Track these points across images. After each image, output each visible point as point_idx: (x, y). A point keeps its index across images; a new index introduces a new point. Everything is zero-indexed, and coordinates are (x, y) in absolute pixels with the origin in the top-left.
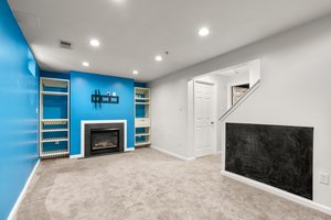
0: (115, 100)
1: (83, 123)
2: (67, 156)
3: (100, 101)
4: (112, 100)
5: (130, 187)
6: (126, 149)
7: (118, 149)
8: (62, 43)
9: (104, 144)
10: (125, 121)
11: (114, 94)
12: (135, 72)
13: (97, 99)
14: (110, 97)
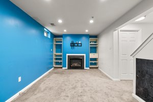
0: (80, 45)
1: (67, 55)
2: (62, 68)
3: (74, 46)
4: (79, 45)
5: (71, 87)
6: (85, 68)
7: (82, 67)
8: (51, 24)
9: (76, 65)
10: (85, 55)
11: (80, 42)
12: (87, 31)
13: (73, 45)
14: (78, 44)
